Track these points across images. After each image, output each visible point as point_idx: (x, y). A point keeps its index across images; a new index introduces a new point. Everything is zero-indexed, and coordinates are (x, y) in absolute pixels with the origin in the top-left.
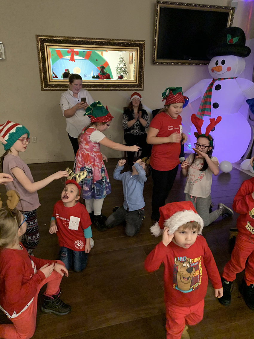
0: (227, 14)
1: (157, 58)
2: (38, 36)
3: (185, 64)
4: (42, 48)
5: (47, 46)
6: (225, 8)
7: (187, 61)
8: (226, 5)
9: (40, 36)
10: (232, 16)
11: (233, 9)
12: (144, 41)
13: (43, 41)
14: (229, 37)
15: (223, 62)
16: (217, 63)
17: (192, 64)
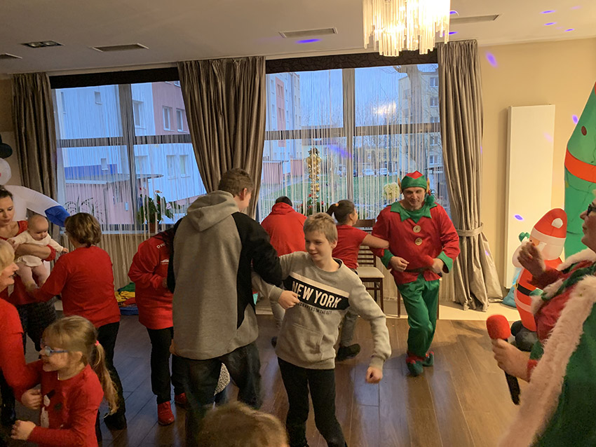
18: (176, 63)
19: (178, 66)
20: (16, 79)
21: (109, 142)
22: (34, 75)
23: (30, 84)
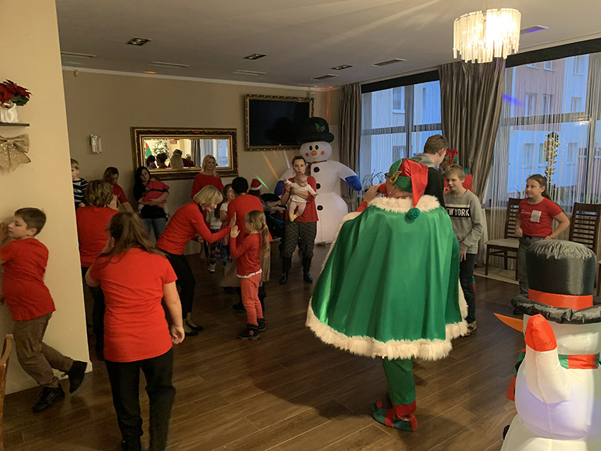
0: (308, 104)
1: (250, 145)
2: (134, 128)
3: (276, 149)
4: (138, 138)
5: (142, 137)
6: (306, 99)
7: (277, 146)
8: (305, 96)
9: (137, 128)
10: (313, 105)
11: (313, 99)
12: (236, 129)
13: (139, 133)
14: (318, 126)
15: (317, 147)
16: (311, 148)
17: (282, 149)
18: (437, 67)
19: (439, 68)
20: (343, 88)
21: (392, 130)
22: (352, 85)
23: (350, 92)
